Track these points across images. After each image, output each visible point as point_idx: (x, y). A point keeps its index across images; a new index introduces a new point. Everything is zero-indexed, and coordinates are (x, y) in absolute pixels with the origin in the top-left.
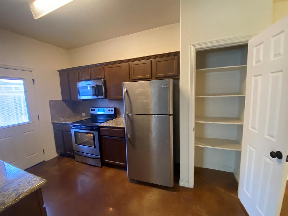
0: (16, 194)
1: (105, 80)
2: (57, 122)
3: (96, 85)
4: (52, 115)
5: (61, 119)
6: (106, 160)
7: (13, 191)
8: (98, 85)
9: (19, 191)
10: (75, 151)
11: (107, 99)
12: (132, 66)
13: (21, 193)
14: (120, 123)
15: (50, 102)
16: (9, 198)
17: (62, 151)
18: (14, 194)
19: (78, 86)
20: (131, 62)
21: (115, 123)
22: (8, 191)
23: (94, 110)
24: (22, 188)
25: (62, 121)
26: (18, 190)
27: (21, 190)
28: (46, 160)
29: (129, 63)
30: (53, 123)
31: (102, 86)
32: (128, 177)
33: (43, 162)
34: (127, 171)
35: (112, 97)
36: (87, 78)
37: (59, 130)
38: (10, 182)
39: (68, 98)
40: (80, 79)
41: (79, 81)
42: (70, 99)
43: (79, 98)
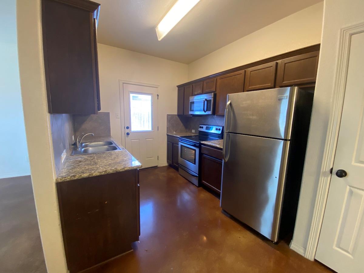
1: (215, 93)
2: (170, 134)
3: (206, 100)
4: (167, 128)
5: (174, 133)
6: (203, 181)
7: (124, 165)
11: (215, 115)
12: (249, 73)
15: (168, 115)
16: (120, 167)
17: (170, 162)
19: (190, 101)
22: (121, 164)
23: (202, 128)
25: (174, 135)
28: (159, 166)
29: (246, 70)
30: (168, 135)
31: (211, 100)
32: (220, 206)
33: (157, 166)
34: (220, 199)
35: (220, 113)
36: (200, 92)
37: (171, 142)
38: (125, 160)
39: (181, 113)
40: (193, 94)
41: (192, 96)
42: (183, 114)
43: (190, 113)
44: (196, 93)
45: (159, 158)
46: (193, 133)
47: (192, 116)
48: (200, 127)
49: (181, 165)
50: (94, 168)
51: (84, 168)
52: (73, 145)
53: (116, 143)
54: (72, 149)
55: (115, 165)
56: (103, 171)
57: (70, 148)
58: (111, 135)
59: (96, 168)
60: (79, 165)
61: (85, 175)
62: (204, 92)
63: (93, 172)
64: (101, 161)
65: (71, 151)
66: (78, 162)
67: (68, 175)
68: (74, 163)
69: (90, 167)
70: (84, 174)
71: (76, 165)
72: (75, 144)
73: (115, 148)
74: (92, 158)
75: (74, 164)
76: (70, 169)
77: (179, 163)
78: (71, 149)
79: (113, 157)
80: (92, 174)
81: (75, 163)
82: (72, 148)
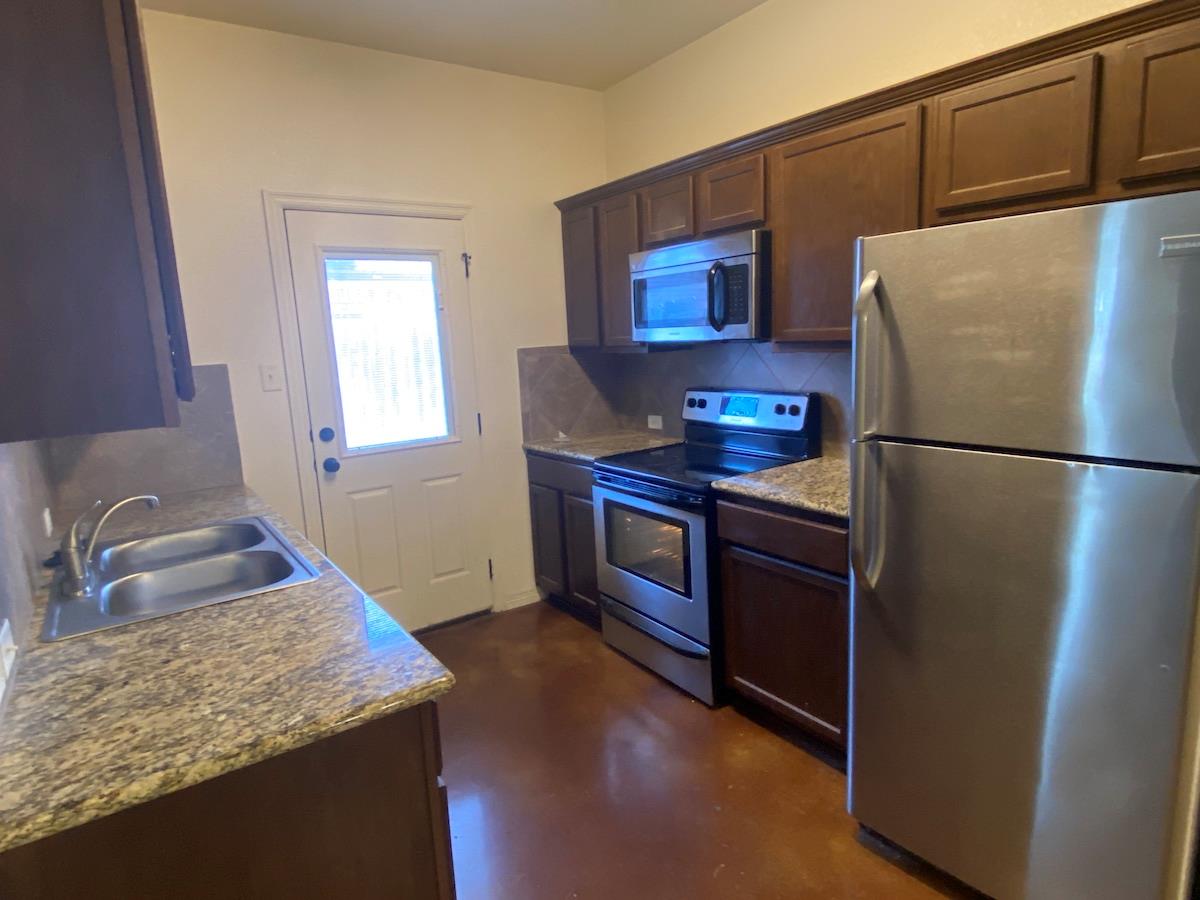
0: (355, 700)
1: (764, 229)
2: (542, 449)
3: (719, 266)
4: (525, 417)
5: (558, 436)
6: (737, 678)
7: (351, 684)
8: (729, 263)
9: (365, 692)
10: (605, 595)
11: (770, 341)
12: (946, 119)
13: (369, 698)
14: (831, 488)
15: (523, 353)
16: (333, 705)
18: (349, 697)
19: (634, 277)
20: (936, 97)
21: (802, 487)
22: (335, 681)
23: (702, 404)
24: (377, 682)
25: (563, 448)
26: (363, 687)
27: (371, 691)
28: (497, 609)
29: (925, 102)
30: (529, 452)
31: (745, 268)
32: (849, 810)
33: (487, 612)
34: (844, 771)
35: (796, 331)
36: (679, 226)
37: (549, 487)
38: (348, 650)
39: (590, 338)
40: (647, 240)
41: (640, 251)
42: (597, 344)
43: (635, 339)
44: (660, 236)
45: (494, 572)
46: (655, 432)
47: (645, 350)
48: (692, 403)
49: (610, 601)
50: (181, 724)
51: (126, 735)
52: (49, 564)
53: (278, 527)
54: (47, 593)
55: (302, 690)
56: (241, 746)
57: (33, 588)
58: (246, 479)
59: (197, 727)
60: (93, 714)
61: (141, 788)
62: (703, 228)
63: (183, 758)
64: (218, 666)
65: (42, 610)
66: (87, 690)
67: (36, 801)
68: (63, 700)
69: (163, 720)
70: (132, 780)
71: (79, 712)
72: (58, 560)
73: (278, 569)
74: (163, 653)
75: (64, 708)
76: (48, 752)
77: (600, 588)
78: (38, 593)
79: (279, 631)
80: (181, 775)
81: (71, 697)
82: (43, 587)
